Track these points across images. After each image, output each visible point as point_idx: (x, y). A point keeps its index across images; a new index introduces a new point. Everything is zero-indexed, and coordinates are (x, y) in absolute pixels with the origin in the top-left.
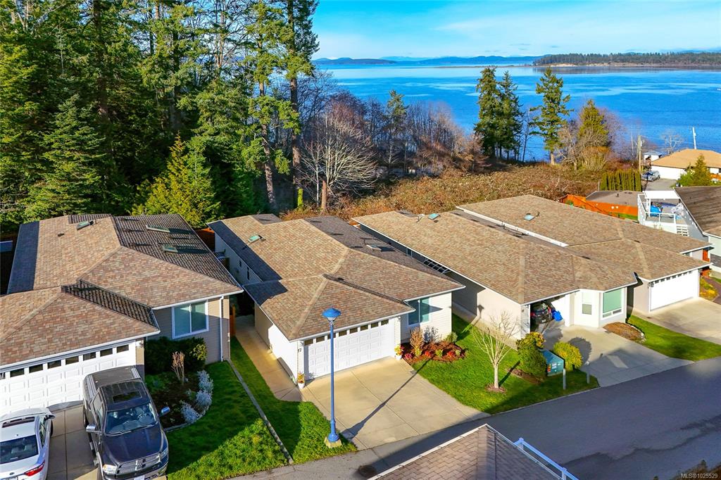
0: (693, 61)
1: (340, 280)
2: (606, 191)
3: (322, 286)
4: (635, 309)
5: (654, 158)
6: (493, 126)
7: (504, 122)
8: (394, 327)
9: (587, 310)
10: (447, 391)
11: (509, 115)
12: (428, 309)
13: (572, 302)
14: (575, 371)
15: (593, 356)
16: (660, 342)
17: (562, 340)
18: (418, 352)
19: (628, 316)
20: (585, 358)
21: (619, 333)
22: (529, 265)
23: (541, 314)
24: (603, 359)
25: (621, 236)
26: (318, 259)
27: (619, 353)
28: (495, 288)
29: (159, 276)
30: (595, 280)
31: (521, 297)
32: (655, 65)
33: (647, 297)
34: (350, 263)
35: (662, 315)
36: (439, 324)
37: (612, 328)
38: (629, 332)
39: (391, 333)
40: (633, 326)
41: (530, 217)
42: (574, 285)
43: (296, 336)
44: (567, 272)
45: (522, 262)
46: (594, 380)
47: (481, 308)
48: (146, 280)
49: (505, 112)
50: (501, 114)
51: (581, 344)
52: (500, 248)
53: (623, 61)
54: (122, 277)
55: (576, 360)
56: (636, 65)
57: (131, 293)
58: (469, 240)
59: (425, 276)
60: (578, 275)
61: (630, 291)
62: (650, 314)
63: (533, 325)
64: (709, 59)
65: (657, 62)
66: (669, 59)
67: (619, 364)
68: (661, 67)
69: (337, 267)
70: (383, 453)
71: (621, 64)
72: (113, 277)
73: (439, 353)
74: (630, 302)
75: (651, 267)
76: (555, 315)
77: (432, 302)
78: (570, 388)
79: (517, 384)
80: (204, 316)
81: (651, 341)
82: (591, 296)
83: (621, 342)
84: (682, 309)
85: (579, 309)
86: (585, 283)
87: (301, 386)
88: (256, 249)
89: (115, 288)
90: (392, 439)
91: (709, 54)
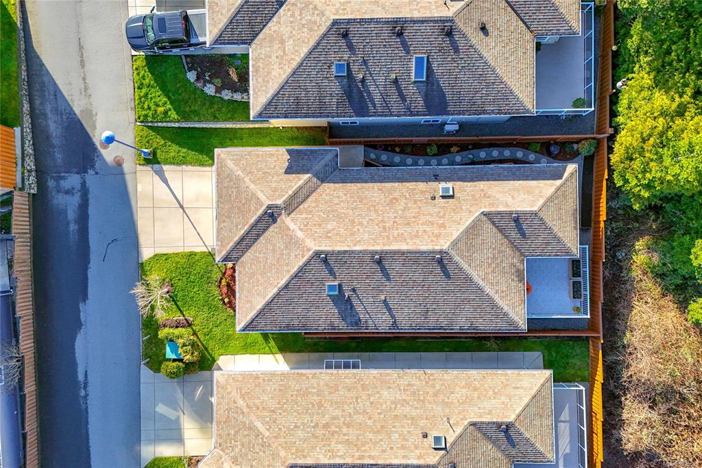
29: (284, 53)
48: (282, 42)
54: (291, 22)
57: (270, 30)
72: (293, 15)
89: (280, 18)
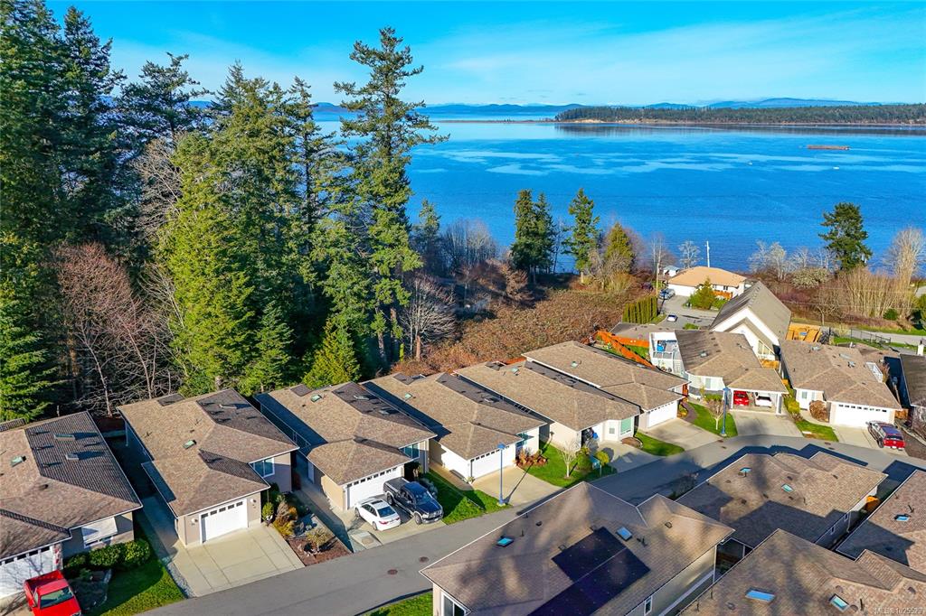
0: (731, 118)
1: (479, 424)
2: (628, 323)
3: (472, 429)
4: (639, 428)
5: (672, 273)
6: (528, 246)
7: (538, 242)
8: (512, 449)
9: (612, 431)
10: (544, 480)
11: (544, 236)
12: (526, 437)
13: (604, 427)
14: (606, 466)
15: (615, 457)
16: (650, 447)
17: (598, 450)
18: (525, 462)
19: (635, 432)
20: (611, 458)
21: (629, 444)
22: (580, 406)
23: (587, 436)
24: (620, 459)
25: (633, 380)
26: (461, 411)
27: (629, 455)
28: (561, 422)
30: (617, 414)
31: (577, 427)
32: (690, 123)
33: (646, 421)
34: (481, 414)
35: (654, 431)
36: (532, 446)
37: (625, 441)
38: (634, 443)
39: (510, 452)
40: (638, 438)
41: (575, 365)
42: (604, 418)
43: (469, 458)
44: (601, 409)
45: (576, 405)
46: (615, 470)
47: (552, 433)
49: (540, 232)
50: (536, 234)
51: (609, 451)
52: (562, 395)
53: (655, 117)
55: (606, 460)
56: (669, 122)
58: (541, 389)
59: (524, 418)
60: (608, 411)
61: (637, 419)
62: (647, 430)
63: (583, 442)
64: (748, 117)
65: (691, 120)
66: (705, 116)
67: (628, 460)
68: (695, 125)
69: (475, 416)
70: (525, 507)
71: (653, 121)
73: (535, 461)
74: (636, 423)
75: (649, 402)
76: (594, 435)
77: (529, 433)
78: (603, 474)
79: (577, 474)
80: (417, 450)
81: (645, 447)
82: (614, 424)
83: (631, 449)
84: (666, 426)
85: (607, 430)
86: (611, 416)
87: (470, 483)
88: (412, 404)
89: (374, 438)
90: (525, 502)
91: (748, 110)
